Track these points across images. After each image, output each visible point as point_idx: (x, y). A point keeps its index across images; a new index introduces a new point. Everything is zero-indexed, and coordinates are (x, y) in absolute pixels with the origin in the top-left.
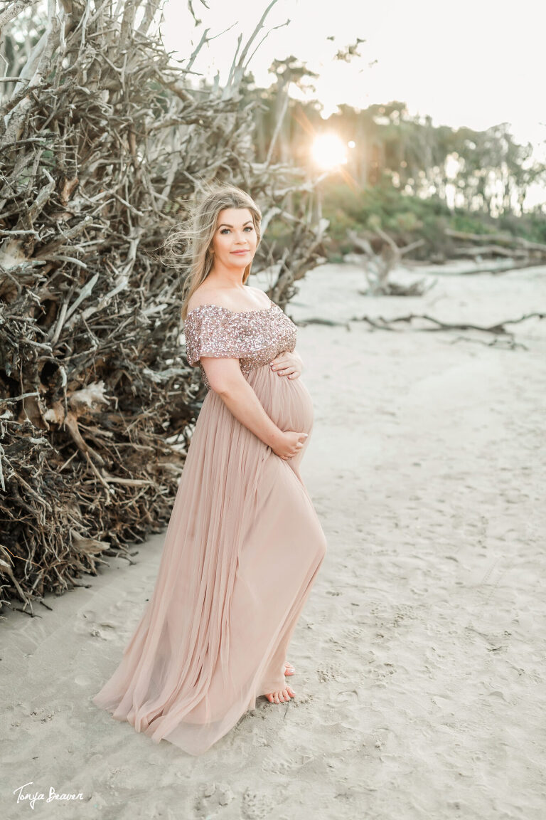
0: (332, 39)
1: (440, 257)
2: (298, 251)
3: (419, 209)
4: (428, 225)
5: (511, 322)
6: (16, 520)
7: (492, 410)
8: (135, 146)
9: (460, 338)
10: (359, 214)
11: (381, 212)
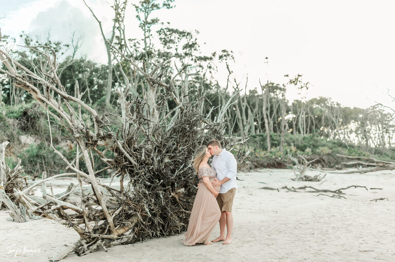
0: (287, 76)
3: (330, 145)
4: (334, 151)
5: (343, 189)
9: (320, 194)
10: (301, 147)
11: (312, 146)
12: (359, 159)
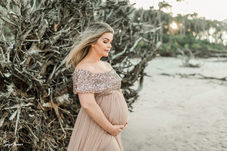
1: (207, 56)
2: (149, 52)
4: (203, 47)
6: (27, 143)
7: (219, 108)
8: (86, 14)
9: (210, 82)
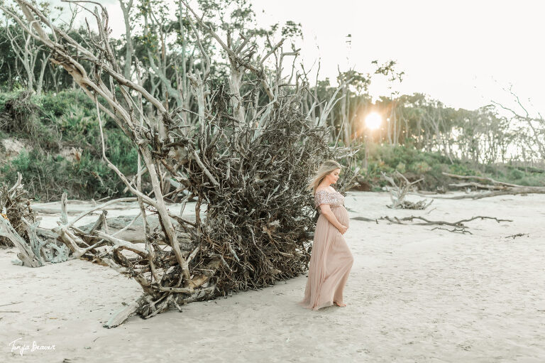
0: (376, 62)
3: (429, 159)
4: (434, 169)
10: (391, 162)
11: (405, 161)
12: (467, 180)
